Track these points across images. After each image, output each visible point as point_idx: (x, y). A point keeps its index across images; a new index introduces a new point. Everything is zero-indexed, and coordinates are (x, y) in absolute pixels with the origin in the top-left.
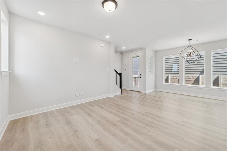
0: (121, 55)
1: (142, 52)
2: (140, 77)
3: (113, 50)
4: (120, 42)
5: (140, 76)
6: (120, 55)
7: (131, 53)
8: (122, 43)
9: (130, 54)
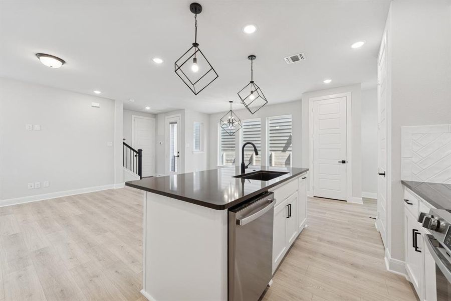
0: (154, 119)
1: (180, 115)
2: (178, 156)
3: (119, 112)
4: (129, 99)
5: (178, 154)
6: (152, 119)
7: (169, 117)
8: (133, 101)
9: (166, 117)
